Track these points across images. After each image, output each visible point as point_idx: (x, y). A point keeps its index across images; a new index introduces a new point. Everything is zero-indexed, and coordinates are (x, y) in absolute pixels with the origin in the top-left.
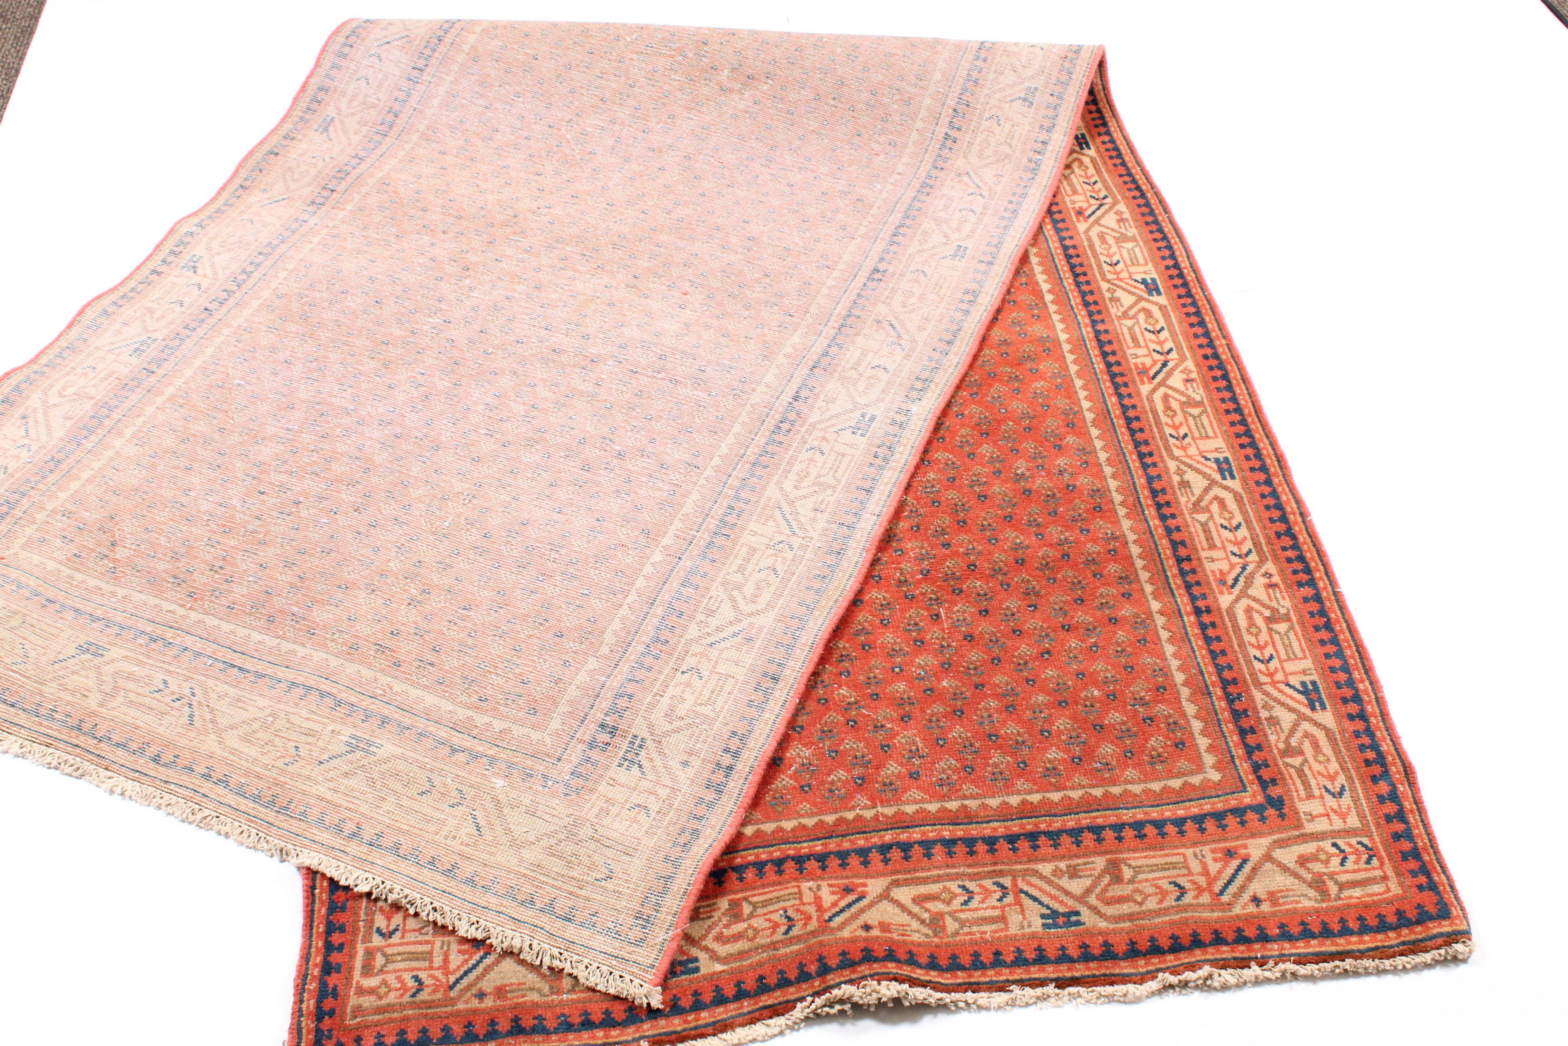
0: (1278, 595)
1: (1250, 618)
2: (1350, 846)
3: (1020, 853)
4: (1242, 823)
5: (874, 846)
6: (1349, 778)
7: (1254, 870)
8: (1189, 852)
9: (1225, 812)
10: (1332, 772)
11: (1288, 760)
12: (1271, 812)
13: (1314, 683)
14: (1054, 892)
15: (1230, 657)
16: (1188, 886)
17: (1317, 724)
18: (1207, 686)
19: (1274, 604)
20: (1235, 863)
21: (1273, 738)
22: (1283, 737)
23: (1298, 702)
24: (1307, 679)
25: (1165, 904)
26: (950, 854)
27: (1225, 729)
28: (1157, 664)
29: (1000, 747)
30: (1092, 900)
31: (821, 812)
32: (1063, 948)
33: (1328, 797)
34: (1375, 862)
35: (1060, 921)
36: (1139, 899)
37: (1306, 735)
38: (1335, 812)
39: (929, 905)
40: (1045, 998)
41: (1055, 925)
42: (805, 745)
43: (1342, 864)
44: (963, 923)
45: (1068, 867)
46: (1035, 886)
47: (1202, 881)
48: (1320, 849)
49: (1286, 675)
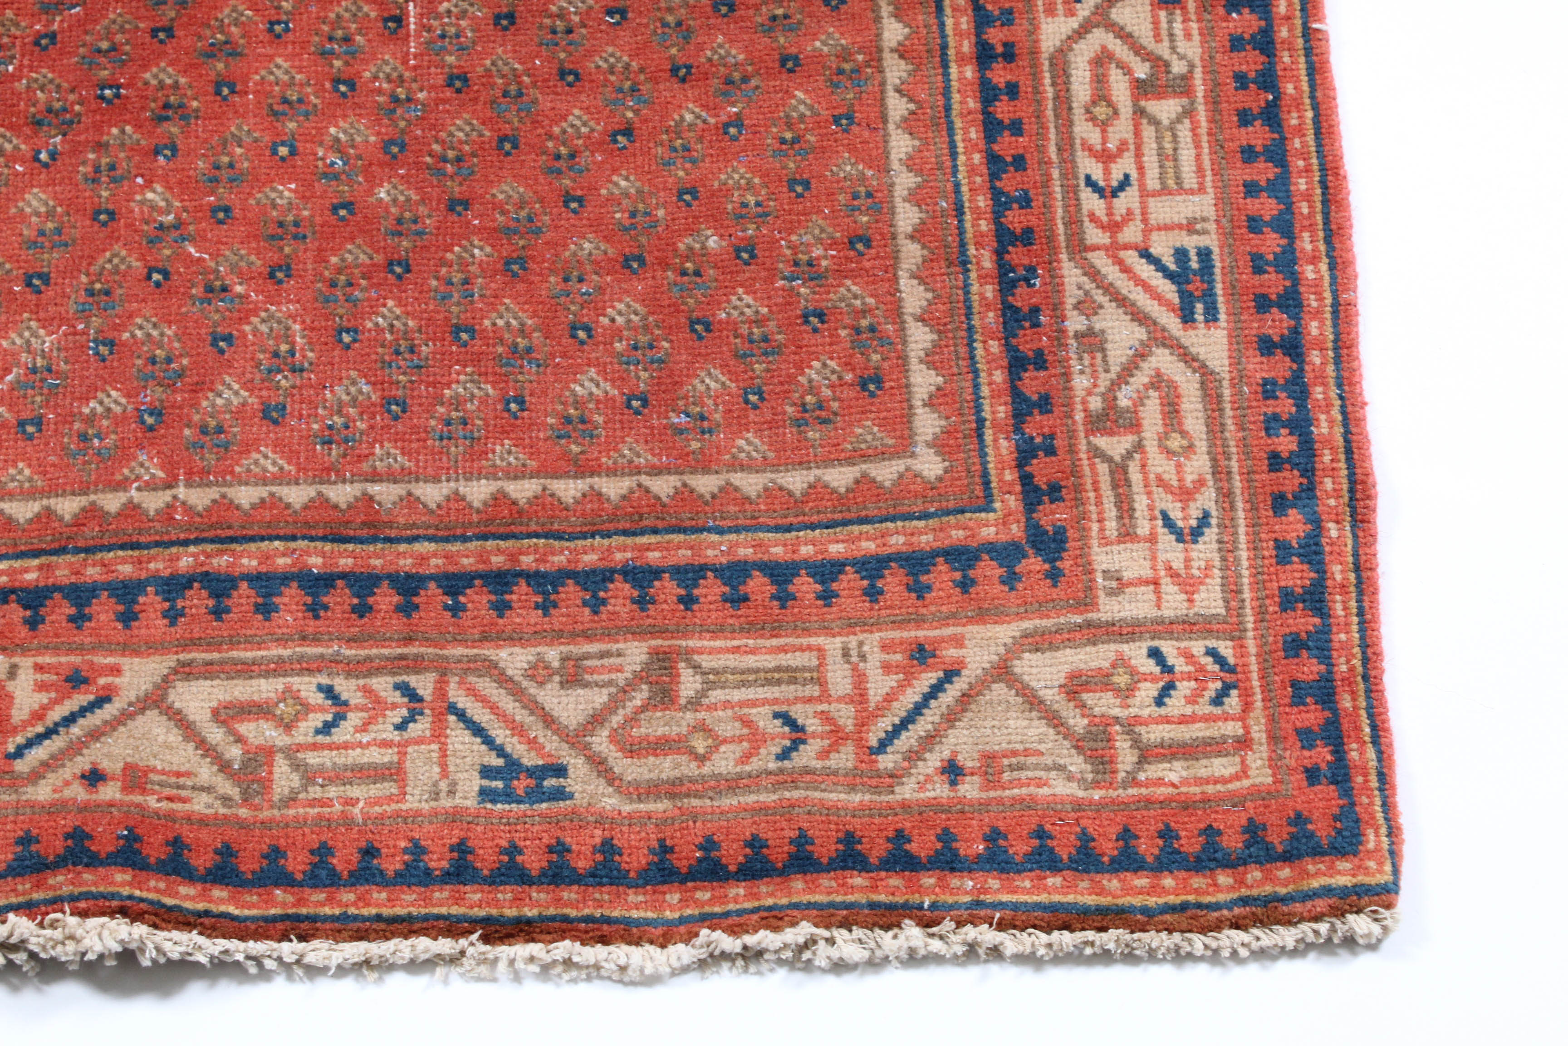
0: (1178, 26)
1: (1100, 80)
2: (1189, 656)
3: (466, 620)
4: (965, 585)
5: (155, 579)
6: (1226, 496)
7: (966, 699)
8: (833, 645)
9: (935, 554)
10: (1189, 479)
11: (1102, 442)
12: (1034, 564)
13: (1205, 254)
14: (521, 715)
15: (1033, 174)
16: (813, 725)
17: (1187, 357)
18: (963, 245)
19: (1163, 50)
20: (930, 678)
21: (1080, 383)
22: (1104, 382)
23: (1157, 297)
24: (1191, 243)
25: (754, 765)
26: (314, 610)
27: (980, 352)
28: (863, 178)
29: (476, 359)
30: (600, 742)
31: (53, 490)
32: (513, 850)
33: (1166, 539)
34: (1233, 701)
35: (521, 785)
36: (700, 745)
37: (1158, 381)
38: (1174, 575)
39: (246, 728)
40: (454, 960)
41: (508, 796)
42: (45, 323)
43: (1159, 702)
44: (309, 776)
45: (564, 659)
46: (484, 701)
47: (846, 715)
48: (1121, 662)
49: (1147, 231)
